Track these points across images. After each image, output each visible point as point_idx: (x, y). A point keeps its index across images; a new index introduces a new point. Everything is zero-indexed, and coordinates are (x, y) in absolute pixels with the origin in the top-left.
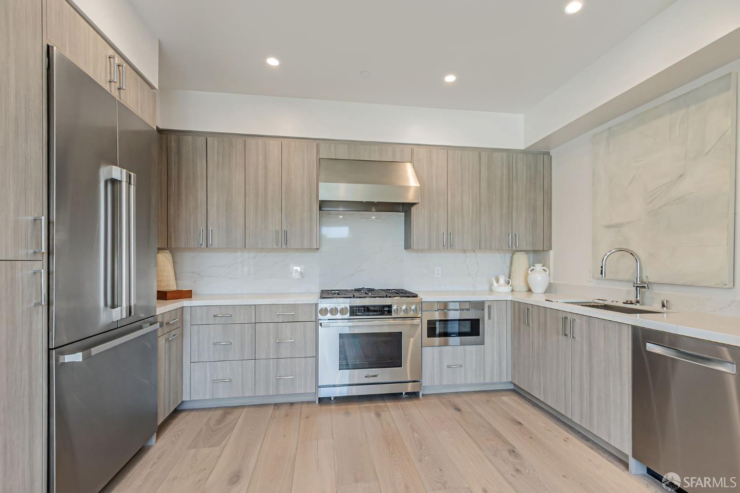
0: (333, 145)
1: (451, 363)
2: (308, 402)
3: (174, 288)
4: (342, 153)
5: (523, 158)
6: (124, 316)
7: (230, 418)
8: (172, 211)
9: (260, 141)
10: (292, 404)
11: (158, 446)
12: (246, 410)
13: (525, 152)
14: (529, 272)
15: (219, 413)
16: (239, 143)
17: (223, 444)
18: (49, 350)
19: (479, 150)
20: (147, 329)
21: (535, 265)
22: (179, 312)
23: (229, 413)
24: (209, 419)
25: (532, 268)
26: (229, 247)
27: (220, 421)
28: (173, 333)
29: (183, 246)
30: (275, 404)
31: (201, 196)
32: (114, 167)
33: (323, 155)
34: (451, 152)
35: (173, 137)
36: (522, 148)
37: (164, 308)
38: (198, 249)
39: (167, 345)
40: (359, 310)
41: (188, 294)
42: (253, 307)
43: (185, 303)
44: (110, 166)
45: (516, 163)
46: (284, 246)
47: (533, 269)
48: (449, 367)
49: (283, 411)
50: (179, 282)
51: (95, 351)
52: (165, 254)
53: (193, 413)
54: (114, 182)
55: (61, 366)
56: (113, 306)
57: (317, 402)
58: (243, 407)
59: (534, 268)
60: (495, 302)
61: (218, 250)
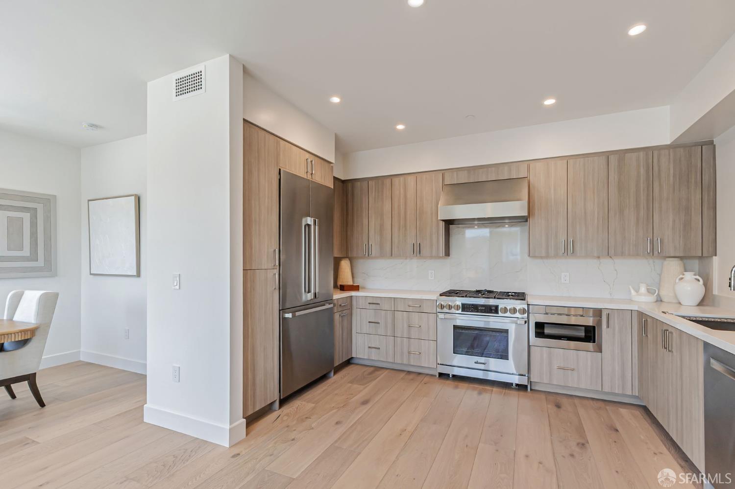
0: (455, 172)
1: (562, 365)
2: (432, 375)
3: (351, 283)
4: (463, 178)
5: (669, 155)
6: (312, 298)
7: (378, 373)
8: (349, 233)
9: (402, 178)
10: (420, 374)
11: (334, 378)
12: (388, 371)
13: (673, 147)
14: (677, 281)
15: (372, 369)
16: (388, 182)
17: (366, 385)
18: (280, 310)
19: (607, 155)
20: (328, 306)
21: (685, 273)
22: (349, 300)
23: (377, 370)
24: (365, 371)
25: (681, 276)
26: (382, 255)
27: (371, 373)
28: (345, 312)
29: (355, 256)
30: (408, 372)
31: (365, 221)
32: (308, 218)
33: (447, 182)
34: (571, 162)
35: (350, 185)
36: (669, 143)
37: (338, 296)
38: (363, 257)
39: (341, 319)
40: (467, 307)
41: (356, 288)
42: (393, 299)
43: (353, 293)
44: (306, 218)
45: (659, 161)
46: (418, 255)
47: (682, 278)
48: (559, 368)
49: (411, 376)
50: (355, 279)
51: (297, 314)
52: (346, 261)
53: (357, 366)
54: (309, 226)
55: (285, 319)
56: (309, 292)
57: (438, 376)
58: (387, 369)
59: (683, 276)
60: (616, 311)
61: (376, 258)
